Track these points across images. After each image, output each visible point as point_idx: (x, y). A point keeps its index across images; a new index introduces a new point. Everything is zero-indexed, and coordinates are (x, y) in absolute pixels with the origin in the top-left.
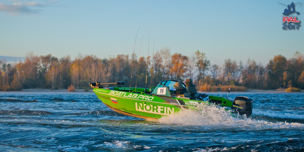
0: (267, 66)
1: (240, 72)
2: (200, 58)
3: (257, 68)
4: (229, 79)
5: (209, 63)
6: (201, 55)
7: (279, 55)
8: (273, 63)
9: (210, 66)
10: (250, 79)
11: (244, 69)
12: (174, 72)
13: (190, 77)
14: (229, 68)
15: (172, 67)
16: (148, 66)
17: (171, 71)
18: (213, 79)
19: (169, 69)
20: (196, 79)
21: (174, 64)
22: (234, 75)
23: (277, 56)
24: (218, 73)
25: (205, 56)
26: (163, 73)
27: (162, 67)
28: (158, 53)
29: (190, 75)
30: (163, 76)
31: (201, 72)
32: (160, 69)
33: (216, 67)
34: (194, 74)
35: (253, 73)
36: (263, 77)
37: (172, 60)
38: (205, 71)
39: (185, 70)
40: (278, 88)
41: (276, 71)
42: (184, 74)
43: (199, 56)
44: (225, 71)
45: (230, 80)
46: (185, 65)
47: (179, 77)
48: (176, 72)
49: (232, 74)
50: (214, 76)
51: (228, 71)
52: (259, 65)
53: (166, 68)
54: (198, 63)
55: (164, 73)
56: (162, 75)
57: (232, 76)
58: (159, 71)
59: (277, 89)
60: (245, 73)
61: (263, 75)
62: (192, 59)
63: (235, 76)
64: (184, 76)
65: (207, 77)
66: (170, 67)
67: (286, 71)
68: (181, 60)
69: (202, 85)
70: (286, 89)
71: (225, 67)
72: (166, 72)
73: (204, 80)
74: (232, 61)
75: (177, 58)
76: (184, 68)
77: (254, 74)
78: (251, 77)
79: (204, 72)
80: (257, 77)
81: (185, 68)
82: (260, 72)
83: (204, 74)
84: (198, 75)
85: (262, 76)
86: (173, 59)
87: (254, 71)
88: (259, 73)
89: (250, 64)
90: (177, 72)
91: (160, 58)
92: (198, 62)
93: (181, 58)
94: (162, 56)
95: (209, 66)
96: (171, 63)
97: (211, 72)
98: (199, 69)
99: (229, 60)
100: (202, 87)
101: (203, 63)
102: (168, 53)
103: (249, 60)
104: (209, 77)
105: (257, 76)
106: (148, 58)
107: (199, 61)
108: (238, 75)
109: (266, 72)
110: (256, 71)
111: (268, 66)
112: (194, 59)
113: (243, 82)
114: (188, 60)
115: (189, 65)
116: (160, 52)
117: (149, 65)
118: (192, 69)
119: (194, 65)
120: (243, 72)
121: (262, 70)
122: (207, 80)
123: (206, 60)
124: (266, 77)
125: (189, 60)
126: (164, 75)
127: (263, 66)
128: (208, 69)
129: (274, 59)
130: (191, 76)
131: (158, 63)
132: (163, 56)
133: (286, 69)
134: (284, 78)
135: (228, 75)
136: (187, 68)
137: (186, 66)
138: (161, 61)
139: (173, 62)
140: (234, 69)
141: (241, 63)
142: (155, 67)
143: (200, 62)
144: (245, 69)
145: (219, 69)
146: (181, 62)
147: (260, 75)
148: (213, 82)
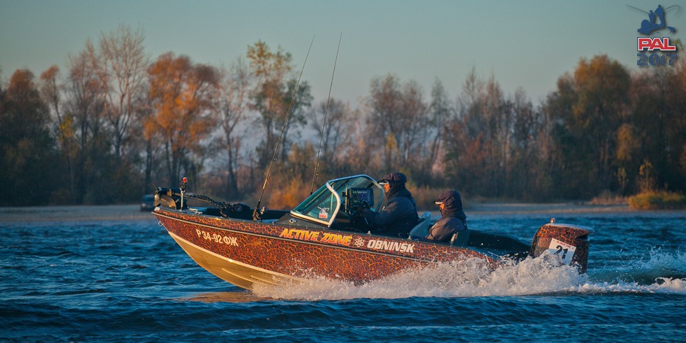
0: (545, 102)
1: (434, 132)
2: (267, 75)
3: (508, 113)
4: (388, 161)
5: (305, 92)
6: (271, 62)
7: (597, 57)
8: (573, 92)
9: (309, 105)
10: (479, 158)
11: (452, 118)
12: (158, 135)
13: (226, 152)
14: (389, 115)
15: (150, 112)
16: (47, 111)
17: (147, 129)
18: (324, 158)
19: (139, 119)
20: (252, 160)
21: (157, 100)
22: (410, 143)
23: (588, 62)
24: (344, 136)
25: (291, 64)
26: (115, 139)
27: (110, 114)
28: (92, 56)
29: (229, 144)
30: (113, 149)
31: (275, 131)
32: (101, 121)
33: (333, 110)
34: (245, 142)
35: (489, 132)
36: (529, 151)
37: (149, 85)
38: (291, 127)
39: (208, 125)
40: (596, 193)
41: (588, 122)
42: (204, 142)
43: (264, 63)
44: (372, 126)
45: (393, 165)
46: (206, 104)
47: (183, 155)
48: (168, 132)
49: (403, 138)
50: (326, 146)
51: (384, 128)
52: (513, 101)
53: (124, 118)
54: (261, 97)
55: (119, 137)
56: (109, 144)
57: (402, 145)
58: (96, 130)
59: (589, 198)
60: (456, 134)
61: (531, 143)
62: (236, 76)
63: (414, 145)
64: (201, 151)
65: (298, 151)
66: (141, 113)
67: (628, 121)
68: (188, 83)
69: (281, 188)
70: (630, 200)
71: (373, 110)
72: (124, 135)
73: (286, 163)
74: (401, 87)
75: (172, 76)
76: (203, 115)
77: (493, 137)
78: (481, 148)
79: (286, 133)
80: (507, 150)
81: (208, 118)
82: (517, 126)
83: (285, 140)
84: (263, 142)
85: (526, 147)
86: (155, 77)
87: (493, 125)
88: (513, 131)
89: (476, 98)
90: (172, 134)
91: (99, 73)
92: (260, 90)
93: (190, 76)
94: (109, 66)
95: (304, 108)
96: (149, 94)
97: (316, 132)
98: (265, 118)
99: (390, 82)
100: (279, 193)
101: (281, 94)
102: (135, 54)
103: (472, 79)
104: (306, 153)
105: (506, 143)
106: (50, 74)
107: (265, 86)
108: (428, 144)
109: (542, 127)
110: (503, 124)
111: (551, 101)
112: (242, 76)
113: (448, 169)
114: (220, 84)
115: (222, 105)
116: (98, 52)
117: (51, 107)
118: (236, 121)
119: (243, 105)
120: (446, 129)
121: (525, 120)
122: (299, 164)
123: (294, 81)
124: (544, 149)
125: (224, 82)
126: (117, 148)
127: (530, 105)
128: (302, 120)
129: (580, 73)
130: (234, 150)
131: (91, 98)
132: (114, 68)
133: (629, 113)
134: (622, 152)
135: (386, 142)
136: (213, 116)
137: (211, 107)
138: (106, 89)
139: (156, 93)
140: (411, 117)
141: (438, 92)
142: (78, 111)
143: (269, 90)
144: (456, 119)
145: (350, 120)
146: (186, 93)
147: (518, 140)
148: (322, 172)
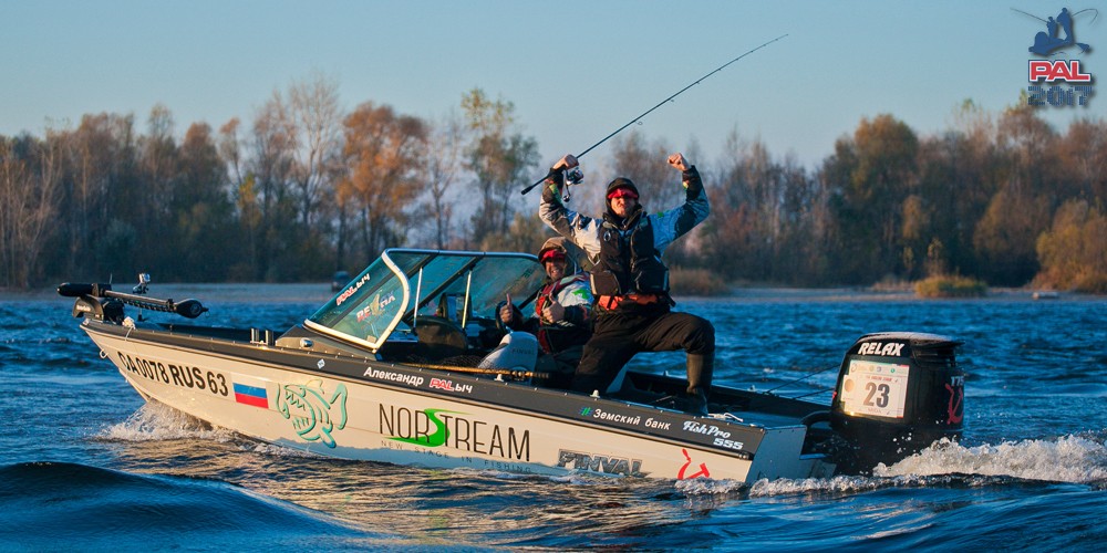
0: (821, 167)
2: (485, 128)
3: (777, 179)
5: (533, 150)
6: (490, 112)
7: (880, 116)
8: (852, 156)
9: (536, 165)
10: (742, 232)
12: (353, 200)
13: (434, 221)
15: (344, 172)
16: (224, 169)
17: (341, 192)
19: (331, 180)
20: (465, 231)
21: (353, 158)
23: (871, 122)
26: (303, 204)
27: (297, 174)
28: (278, 105)
29: (438, 212)
30: (301, 217)
31: (494, 197)
32: (287, 182)
34: (457, 210)
35: (754, 201)
36: (802, 225)
37: (345, 139)
38: (514, 192)
39: (413, 188)
40: (879, 278)
41: (870, 192)
42: (408, 209)
43: (481, 114)
46: (411, 163)
47: (382, 223)
48: (365, 196)
52: (783, 164)
53: (314, 180)
54: (479, 154)
55: (308, 202)
56: (296, 210)
58: (281, 193)
59: (871, 283)
61: (805, 215)
62: (448, 130)
64: (405, 220)
65: (522, 221)
66: (334, 173)
67: (916, 192)
68: (391, 137)
70: (917, 285)
71: (614, 171)
72: (314, 199)
73: (508, 236)
74: (649, 145)
75: (372, 129)
76: (408, 176)
77: (759, 208)
78: (744, 221)
79: (506, 198)
80: (776, 224)
81: (413, 179)
82: (787, 195)
83: (506, 208)
84: (479, 210)
85: (798, 220)
86: (352, 131)
87: (759, 193)
88: (782, 200)
89: (738, 160)
90: (370, 199)
91: (286, 126)
92: (477, 146)
93: (393, 129)
94: (297, 117)
95: (531, 169)
96: (344, 150)
98: (483, 180)
99: (635, 138)
101: (502, 151)
103: (734, 137)
104: (530, 223)
105: (774, 216)
106: (230, 128)
107: (483, 142)
109: (817, 196)
110: (771, 192)
111: (827, 166)
112: (455, 129)
113: (705, 246)
114: (429, 139)
115: (431, 164)
116: (285, 101)
117: (230, 166)
118: (447, 184)
119: (456, 164)
121: (797, 189)
122: (523, 237)
123: (520, 137)
124: (819, 224)
125: (432, 136)
126: (305, 214)
127: (803, 170)
129: (860, 135)
130: (444, 219)
131: (276, 155)
132: (304, 120)
133: (917, 182)
134: (909, 227)
136: (420, 178)
137: (417, 166)
138: (293, 144)
139: (352, 149)
140: (660, 182)
141: (693, 152)
142: (260, 171)
143: (489, 146)
144: (714, 185)
145: (587, 183)
146: (388, 150)
147: (789, 212)
